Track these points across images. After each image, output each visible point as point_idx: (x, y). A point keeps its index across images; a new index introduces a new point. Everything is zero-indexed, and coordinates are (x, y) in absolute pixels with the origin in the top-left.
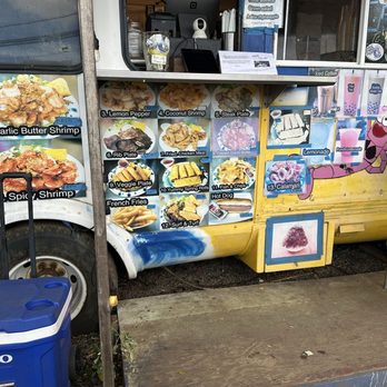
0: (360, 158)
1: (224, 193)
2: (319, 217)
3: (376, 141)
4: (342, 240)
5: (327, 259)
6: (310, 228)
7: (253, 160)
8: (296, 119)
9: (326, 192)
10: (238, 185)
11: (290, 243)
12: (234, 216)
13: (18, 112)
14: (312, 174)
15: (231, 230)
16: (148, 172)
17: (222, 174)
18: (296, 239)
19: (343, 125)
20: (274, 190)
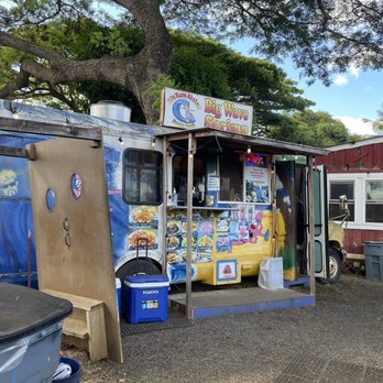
0: (247, 237)
1: (201, 250)
2: (235, 261)
3: (252, 231)
4: (246, 273)
5: (239, 280)
6: (232, 265)
7: (211, 237)
8: (225, 222)
9: (237, 251)
10: (206, 247)
11: (225, 272)
12: (205, 259)
13: (140, 218)
14: (231, 243)
15: (203, 265)
16: (178, 240)
17: (201, 242)
18: (227, 271)
19: (241, 224)
20: (219, 249)
